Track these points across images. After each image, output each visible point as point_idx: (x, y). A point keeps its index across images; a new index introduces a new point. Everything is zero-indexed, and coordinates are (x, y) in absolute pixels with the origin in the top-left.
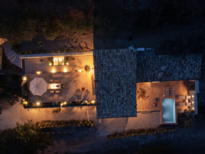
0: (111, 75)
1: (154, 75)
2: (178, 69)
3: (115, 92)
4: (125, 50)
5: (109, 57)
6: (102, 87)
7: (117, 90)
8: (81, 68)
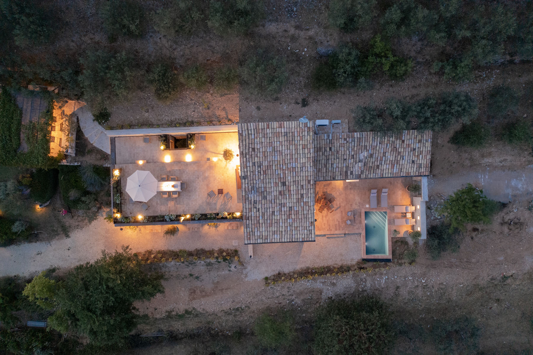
0: (269, 167)
1: (347, 167)
2: (390, 157)
3: (276, 198)
4: (293, 124)
5: (265, 136)
6: (253, 188)
7: (280, 193)
8: (216, 154)
